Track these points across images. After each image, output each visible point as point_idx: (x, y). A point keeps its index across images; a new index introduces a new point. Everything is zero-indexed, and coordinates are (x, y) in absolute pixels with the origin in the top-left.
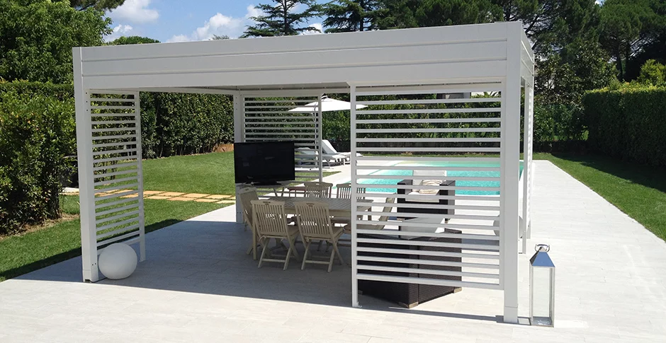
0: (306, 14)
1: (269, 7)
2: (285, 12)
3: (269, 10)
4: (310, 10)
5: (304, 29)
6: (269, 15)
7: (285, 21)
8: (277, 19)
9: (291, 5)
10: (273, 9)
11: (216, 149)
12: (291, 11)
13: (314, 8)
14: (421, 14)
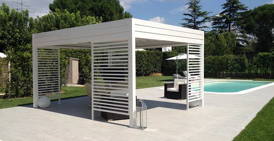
0: (203, 21)
1: (187, 19)
2: (194, 21)
3: (188, 20)
4: (205, 19)
5: (202, 27)
6: (188, 22)
7: (194, 24)
8: (191, 24)
9: (197, 18)
10: (189, 20)
11: (152, 75)
12: (197, 20)
13: (206, 18)
14: (257, 18)
